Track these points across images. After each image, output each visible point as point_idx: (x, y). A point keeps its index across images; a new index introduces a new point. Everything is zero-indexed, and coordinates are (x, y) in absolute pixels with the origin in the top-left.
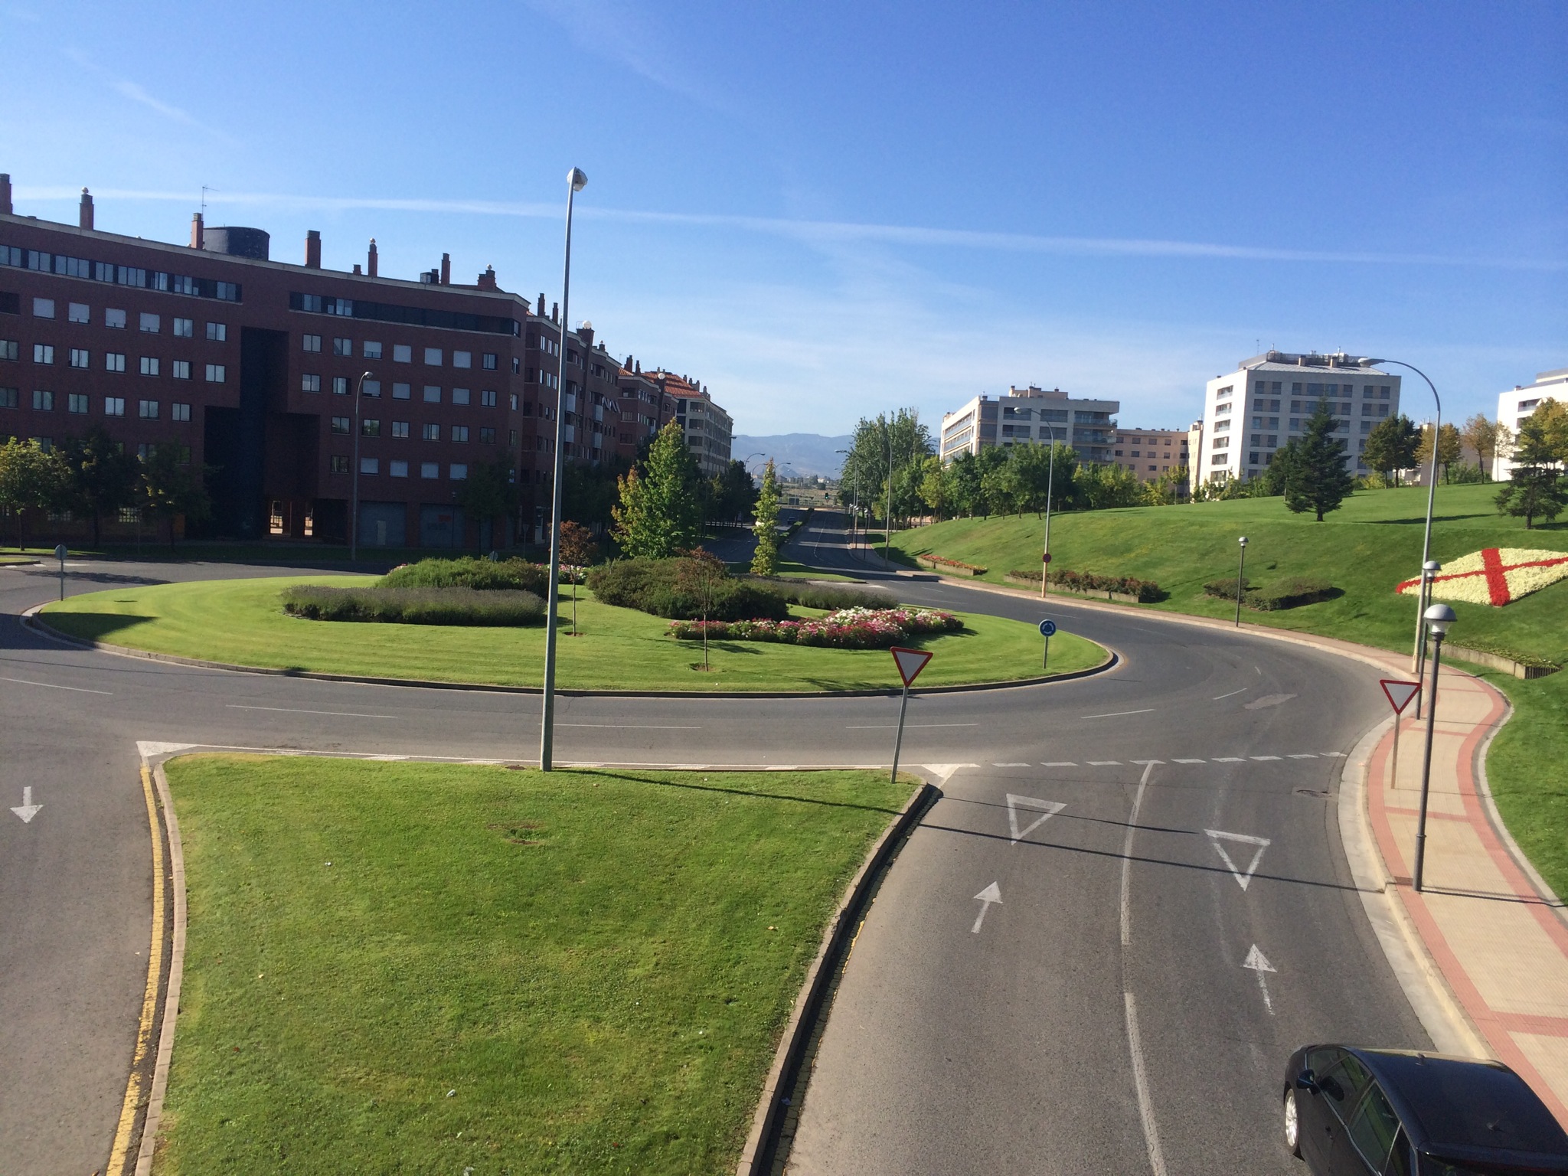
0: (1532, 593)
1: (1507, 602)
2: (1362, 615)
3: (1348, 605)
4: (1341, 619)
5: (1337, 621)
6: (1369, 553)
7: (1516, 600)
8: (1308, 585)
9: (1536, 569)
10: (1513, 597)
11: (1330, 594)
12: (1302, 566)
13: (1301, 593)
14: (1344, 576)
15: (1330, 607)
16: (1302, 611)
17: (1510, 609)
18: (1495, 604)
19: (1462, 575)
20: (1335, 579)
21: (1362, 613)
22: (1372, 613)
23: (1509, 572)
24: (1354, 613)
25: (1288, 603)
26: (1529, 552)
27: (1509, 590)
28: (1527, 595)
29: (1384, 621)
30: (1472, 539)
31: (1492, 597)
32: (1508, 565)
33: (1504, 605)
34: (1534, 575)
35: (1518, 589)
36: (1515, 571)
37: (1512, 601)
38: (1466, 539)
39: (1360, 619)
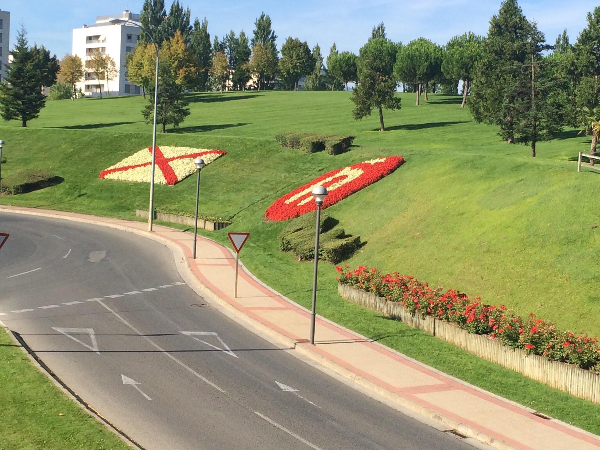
0: (189, 175)
1: (177, 182)
2: (83, 195)
3: (70, 188)
4: (69, 198)
5: (66, 200)
6: (72, 150)
7: (181, 181)
8: (38, 175)
9: (187, 160)
10: (179, 179)
11: (56, 181)
12: (26, 161)
13: (36, 181)
14: (59, 167)
15: (58, 190)
16: (38, 194)
17: (179, 187)
18: (169, 184)
19: (142, 165)
20: (53, 169)
21: (82, 193)
22: (89, 193)
23: (171, 162)
24: (77, 193)
25: (27, 188)
26: (178, 148)
27: (176, 174)
28: (187, 177)
29: (100, 198)
30: (137, 140)
31: (166, 179)
32: (169, 158)
33: (175, 184)
34: (188, 164)
35: (181, 173)
36: (175, 161)
37: (179, 182)
38: (134, 140)
39: (82, 197)
